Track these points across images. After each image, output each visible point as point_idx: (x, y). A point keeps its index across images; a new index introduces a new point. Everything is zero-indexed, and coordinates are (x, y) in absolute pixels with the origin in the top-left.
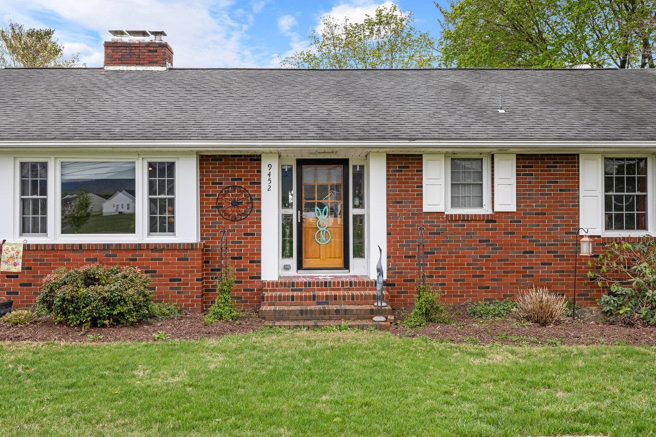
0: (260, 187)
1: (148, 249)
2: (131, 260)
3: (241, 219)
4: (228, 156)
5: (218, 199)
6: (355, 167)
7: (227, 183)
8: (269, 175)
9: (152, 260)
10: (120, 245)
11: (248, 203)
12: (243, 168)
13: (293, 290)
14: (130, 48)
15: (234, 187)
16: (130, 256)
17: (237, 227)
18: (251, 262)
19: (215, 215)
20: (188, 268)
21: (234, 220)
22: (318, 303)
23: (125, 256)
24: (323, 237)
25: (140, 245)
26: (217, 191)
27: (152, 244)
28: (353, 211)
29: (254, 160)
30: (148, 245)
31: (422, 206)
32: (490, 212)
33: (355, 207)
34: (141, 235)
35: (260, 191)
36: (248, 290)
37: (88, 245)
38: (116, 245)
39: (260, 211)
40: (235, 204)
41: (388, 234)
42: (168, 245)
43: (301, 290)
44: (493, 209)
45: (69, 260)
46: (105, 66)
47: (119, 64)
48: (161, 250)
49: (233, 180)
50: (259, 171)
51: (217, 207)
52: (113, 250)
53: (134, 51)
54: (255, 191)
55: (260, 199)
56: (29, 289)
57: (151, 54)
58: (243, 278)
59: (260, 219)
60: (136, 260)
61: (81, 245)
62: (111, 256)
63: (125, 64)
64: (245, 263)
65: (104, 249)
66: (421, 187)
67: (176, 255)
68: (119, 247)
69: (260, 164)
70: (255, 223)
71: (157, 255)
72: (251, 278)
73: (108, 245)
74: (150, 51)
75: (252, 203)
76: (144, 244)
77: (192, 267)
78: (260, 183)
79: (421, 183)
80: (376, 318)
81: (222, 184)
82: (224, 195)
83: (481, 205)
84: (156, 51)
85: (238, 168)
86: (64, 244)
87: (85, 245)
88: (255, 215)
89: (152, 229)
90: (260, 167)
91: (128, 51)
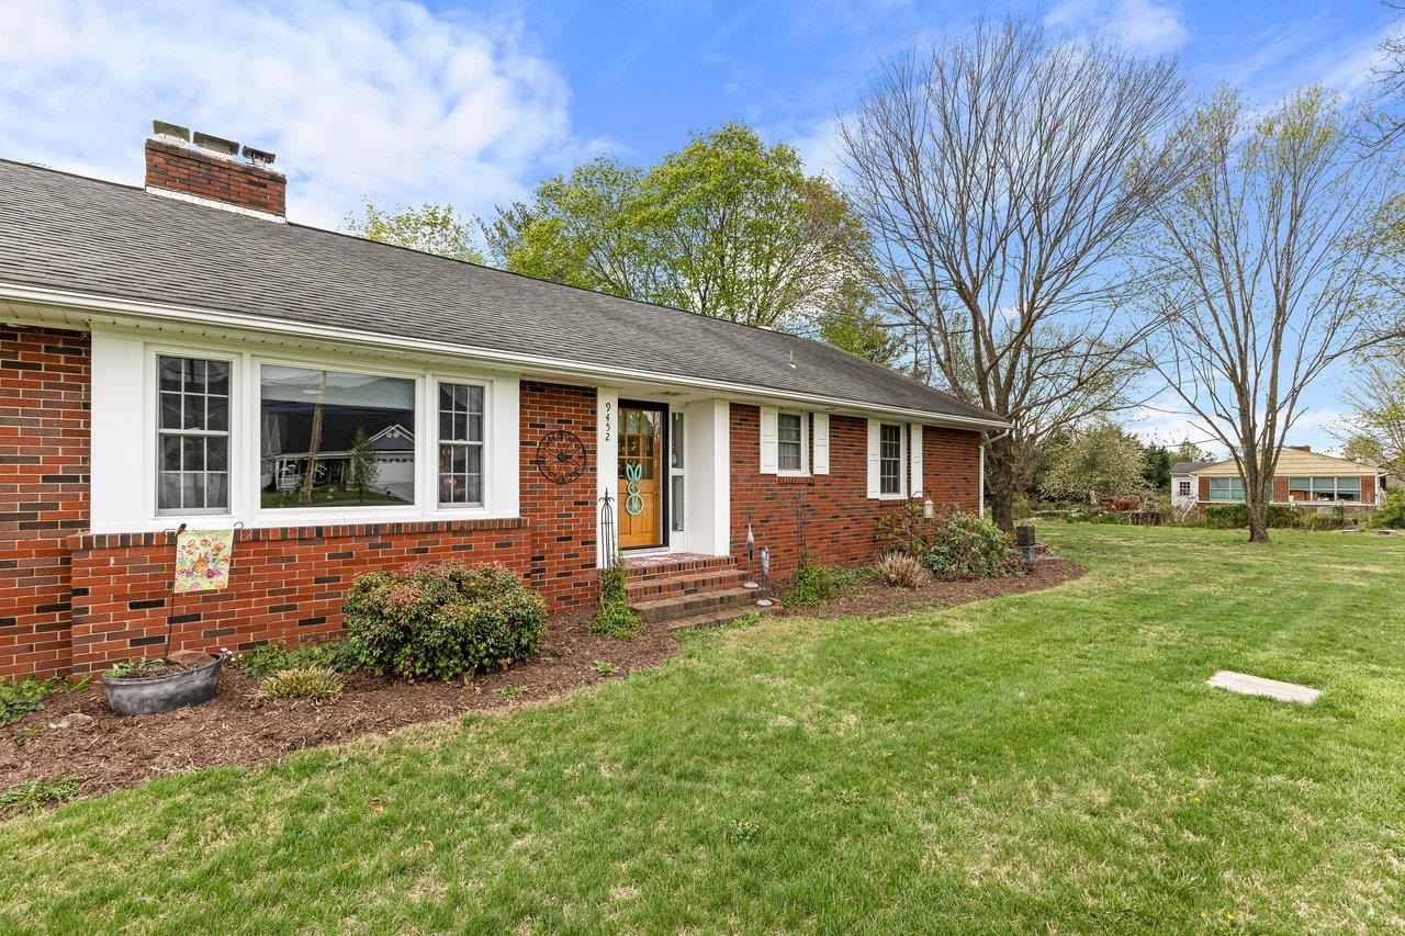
0: (595, 435)
1: (449, 529)
2: (418, 551)
3: (570, 481)
4: (552, 385)
5: (539, 449)
6: (674, 415)
7: (551, 427)
8: (608, 418)
9: (455, 548)
10: (399, 525)
11: (579, 457)
12: (573, 405)
13: (645, 579)
14: (208, 167)
15: (561, 432)
16: (416, 544)
17: (564, 492)
18: (583, 543)
19: (535, 474)
20: (511, 558)
21: (562, 482)
22: (687, 593)
23: (407, 546)
24: (635, 506)
25: (435, 524)
26: (538, 438)
27: (456, 522)
28: (673, 472)
29: (585, 395)
30: (449, 523)
31: (759, 467)
32: (809, 475)
33: (674, 466)
34: (425, 508)
35: (595, 441)
36: (580, 585)
37: (336, 528)
38: (392, 525)
39: (595, 469)
40: (563, 458)
41: (731, 500)
42: (482, 522)
43: (653, 577)
44: (812, 472)
45: (292, 559)
46: (147, 185)
47: (181, 190)
48: (469, 532)
49: (560, 421)
50: (594, 412)
51: (537, 462)
52: (383, 536)
53: (216, 174)
54: (588, 441)
55: (595, 452)
56: (193, 628)
57: (252, 187)
58: (573, 568)
59: (595, 481)
60: (426, 550)
61: (319, 530)
62: (381, 546)
63: (196, 192)
64: (575, 546)
65: (368, 535)
66: (759, 444)
67: (493, 539)
68: (398, 530)
69: (595, 402)
70: (588, 486)
71: (462, 540)
72: (583, 567)
73: (377, 526)
74: (251, 182)
75: (585, 458)
76: (442, 523)
77: (518, 557)
78: (595, 429)
79: (758, 439)
80: (761, 602)
81: (544, 426)
82: (548, 444)
83: (798, 467)
84: (264, 186)
85: (567, 404)
86: (282, 529)
87: (328, 528)
88: (588, 475)
89: (444, 498)
90: (595, 406)
91: (203, 170)
